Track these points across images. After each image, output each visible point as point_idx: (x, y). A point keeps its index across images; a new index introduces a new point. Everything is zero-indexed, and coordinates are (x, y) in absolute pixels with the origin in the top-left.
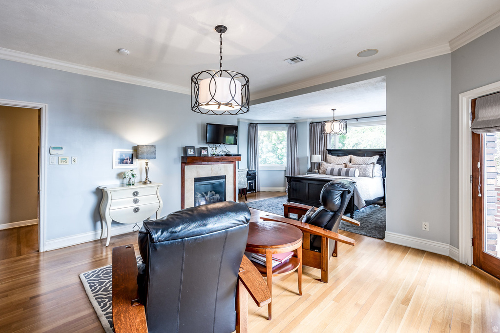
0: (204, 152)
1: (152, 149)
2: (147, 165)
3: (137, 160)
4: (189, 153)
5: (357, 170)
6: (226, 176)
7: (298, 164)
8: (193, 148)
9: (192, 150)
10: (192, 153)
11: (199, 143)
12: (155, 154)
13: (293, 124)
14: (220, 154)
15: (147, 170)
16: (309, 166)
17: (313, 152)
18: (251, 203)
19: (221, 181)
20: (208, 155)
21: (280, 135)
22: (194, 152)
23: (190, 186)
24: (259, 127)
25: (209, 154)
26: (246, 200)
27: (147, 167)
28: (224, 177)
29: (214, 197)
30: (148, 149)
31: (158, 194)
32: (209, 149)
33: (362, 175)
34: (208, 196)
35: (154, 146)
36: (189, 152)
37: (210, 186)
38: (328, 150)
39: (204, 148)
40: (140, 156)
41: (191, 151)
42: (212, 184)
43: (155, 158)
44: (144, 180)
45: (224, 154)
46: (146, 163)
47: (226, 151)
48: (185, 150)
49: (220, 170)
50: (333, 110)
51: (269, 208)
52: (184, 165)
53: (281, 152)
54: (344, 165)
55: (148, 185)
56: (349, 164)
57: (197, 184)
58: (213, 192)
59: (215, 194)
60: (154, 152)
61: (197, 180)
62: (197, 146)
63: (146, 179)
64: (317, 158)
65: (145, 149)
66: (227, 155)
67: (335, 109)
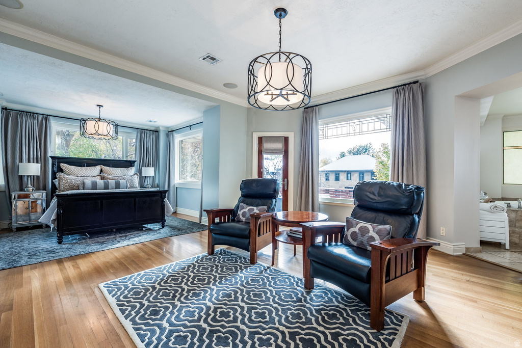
38: (53, 158)
50: (100, 106)
56: (107, 176)
67: (102, 106)
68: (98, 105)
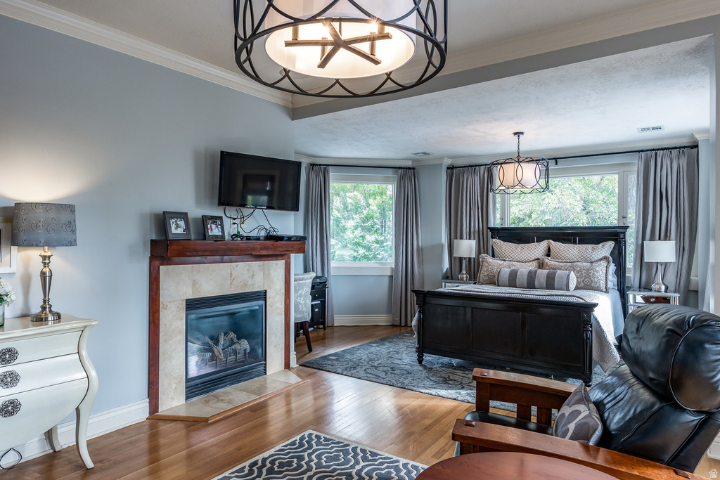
0: (214, 231)
1: (65, 217)
2: (45, 265)
3: (14, 249)
4: (174, 231)
5: (573, 275)
6: (265, 292)
7: (421, 263)
8: (183, 216)
9: (182, 223)
10: (180, 231)
11: (198, 203)
12: (74, 231)
13: (410, 168)
14: (254, 234)
15: (46, 280)
16: (446, 265)
17: (455, 233)
18: (325, 357)
19: (255, 305)
20: (223, 236)
21: (349, 201)
22: (187, 229)
23: (174, 320)
24: (332, 174)
25: (226, 234)
26: (310, 350)
27: (46, 270)
28: (263, 295)
29: (237, 346)
30: (52, 214)
31: (84, 353)
32: (227, 222)
33: (582, 285)
34: (221, 347)
35: (70, 208)
36: (173, 227)
37: (225, 319)
38: (492, 230)
39: (215, 219)
40: (22, 236)
41: (177, 226)
42: (232, 315)
43: (72, 243)
44: (36, 309)
45: (263, 233)
46: (44, 258)
47: (267, 226)
48: (162, 221)
49: (253, 276)
50: (518, 134)
51: (374, 371)
52: (157, 263)
53: (351, 236)
54: (535, 263)
55: (51, 326)
56: (549, 261)
57: (193, 316)
58: (232, 335)
59: (239, 338)
60: (71, 226)
61: (192, 305)
62: (196, 212)
63: (44, 308)
64: (467, 247)
65: (41, 216)
66: (269, 237)
67: (522, 133)
68: (515, 134)
